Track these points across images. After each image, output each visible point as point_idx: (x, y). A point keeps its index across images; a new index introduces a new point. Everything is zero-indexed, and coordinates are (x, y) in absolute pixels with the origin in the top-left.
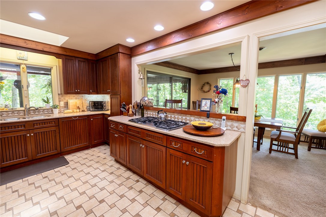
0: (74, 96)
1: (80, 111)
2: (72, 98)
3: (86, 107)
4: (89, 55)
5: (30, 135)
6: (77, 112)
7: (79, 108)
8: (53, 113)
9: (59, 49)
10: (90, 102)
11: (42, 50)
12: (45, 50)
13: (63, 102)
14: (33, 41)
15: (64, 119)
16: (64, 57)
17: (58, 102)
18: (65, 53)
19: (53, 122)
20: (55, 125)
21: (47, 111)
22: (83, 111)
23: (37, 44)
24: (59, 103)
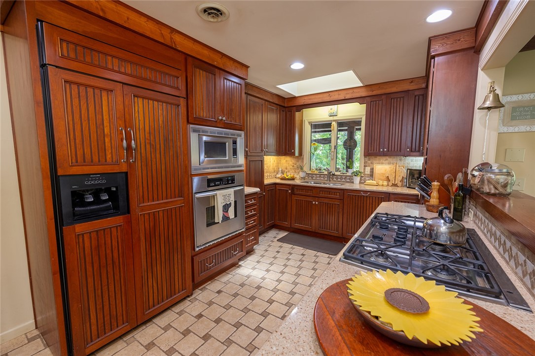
0: (387, 160)
1: (388, 185)
2: (384, 161)
3: (400, 178)
4: (412, 82)
5: (315, 203)
6: (383, 185)
7: (388, 179)
8: (353, 182)
9: (363, 90)
10: (408, 169)
11: (343, 98)
12: (347, 98)
13: (370, 168)
14: (336, 91)
15: (350, 191)
16: (369, 99)
17: (363, 167)
18: (370, 93)
19: (338, 194)
20: (339, 198)
21: (349, 179)
22: (395, 185)
23: (340, 92)
24: (364, 169)
